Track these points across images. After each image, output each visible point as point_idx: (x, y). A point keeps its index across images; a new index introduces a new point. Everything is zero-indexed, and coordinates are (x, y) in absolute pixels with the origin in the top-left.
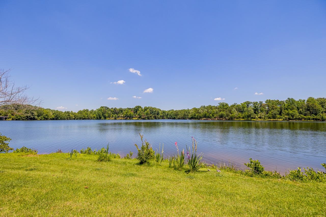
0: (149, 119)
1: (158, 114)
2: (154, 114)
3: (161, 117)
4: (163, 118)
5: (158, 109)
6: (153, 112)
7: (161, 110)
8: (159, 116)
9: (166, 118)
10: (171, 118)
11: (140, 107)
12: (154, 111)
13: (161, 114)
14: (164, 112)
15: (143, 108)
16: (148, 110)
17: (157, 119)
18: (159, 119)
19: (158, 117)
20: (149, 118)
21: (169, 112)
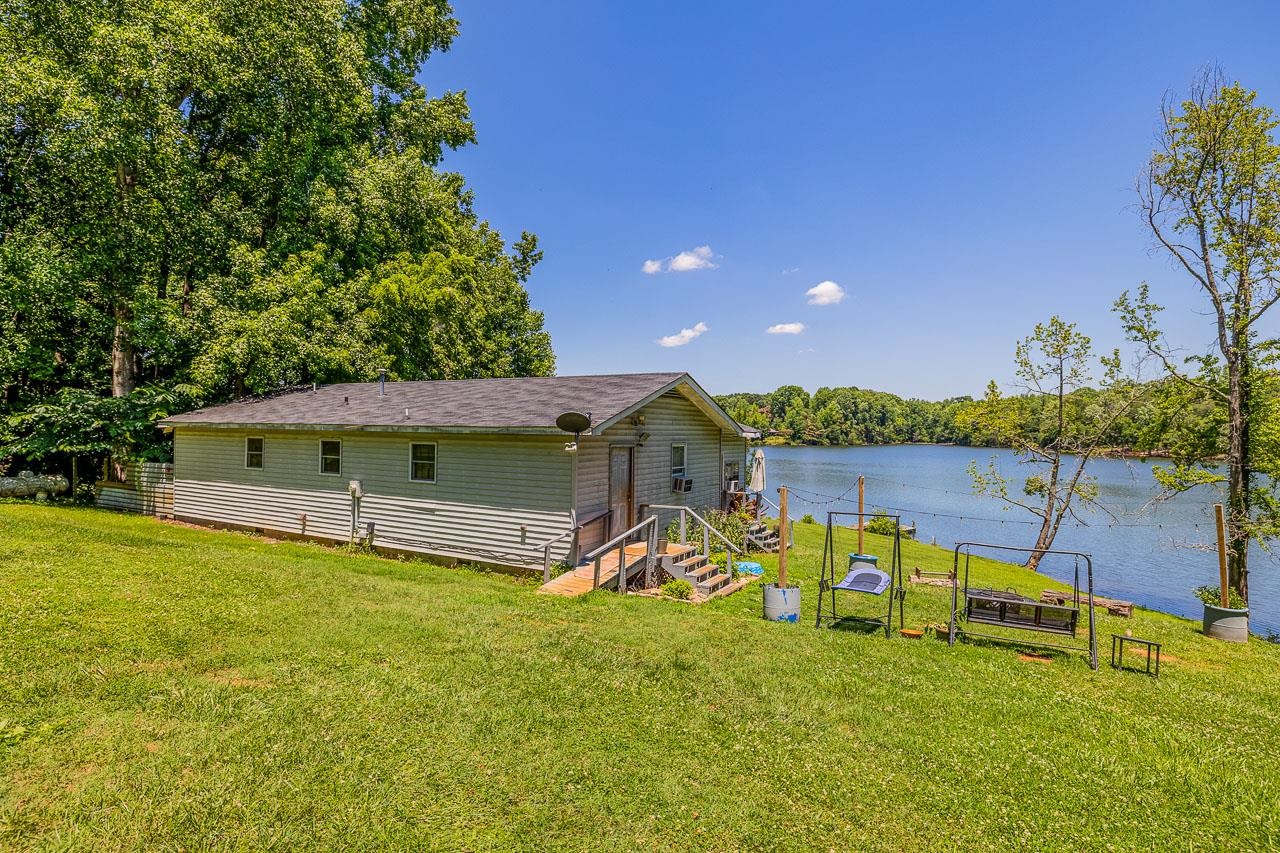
0: (838, 444)
1: (882, 421)
2: (865, 420)
3: (899, 432)
4: (911, 439)
5: (883, 396)
6: (855, 414)
7: (899, 401)
8: (888, 430)
9: (927, 438)
10: (950, 440)
11: (799, 391)
12: (862, 405)
13: (900, 421)
14: (915, 409)
15: (812, 396)
16: (833, 404)
17: (877, 443)
18: (887, 442)
19: (881, 434)
20: (836, 439)
21: (944, 407)
